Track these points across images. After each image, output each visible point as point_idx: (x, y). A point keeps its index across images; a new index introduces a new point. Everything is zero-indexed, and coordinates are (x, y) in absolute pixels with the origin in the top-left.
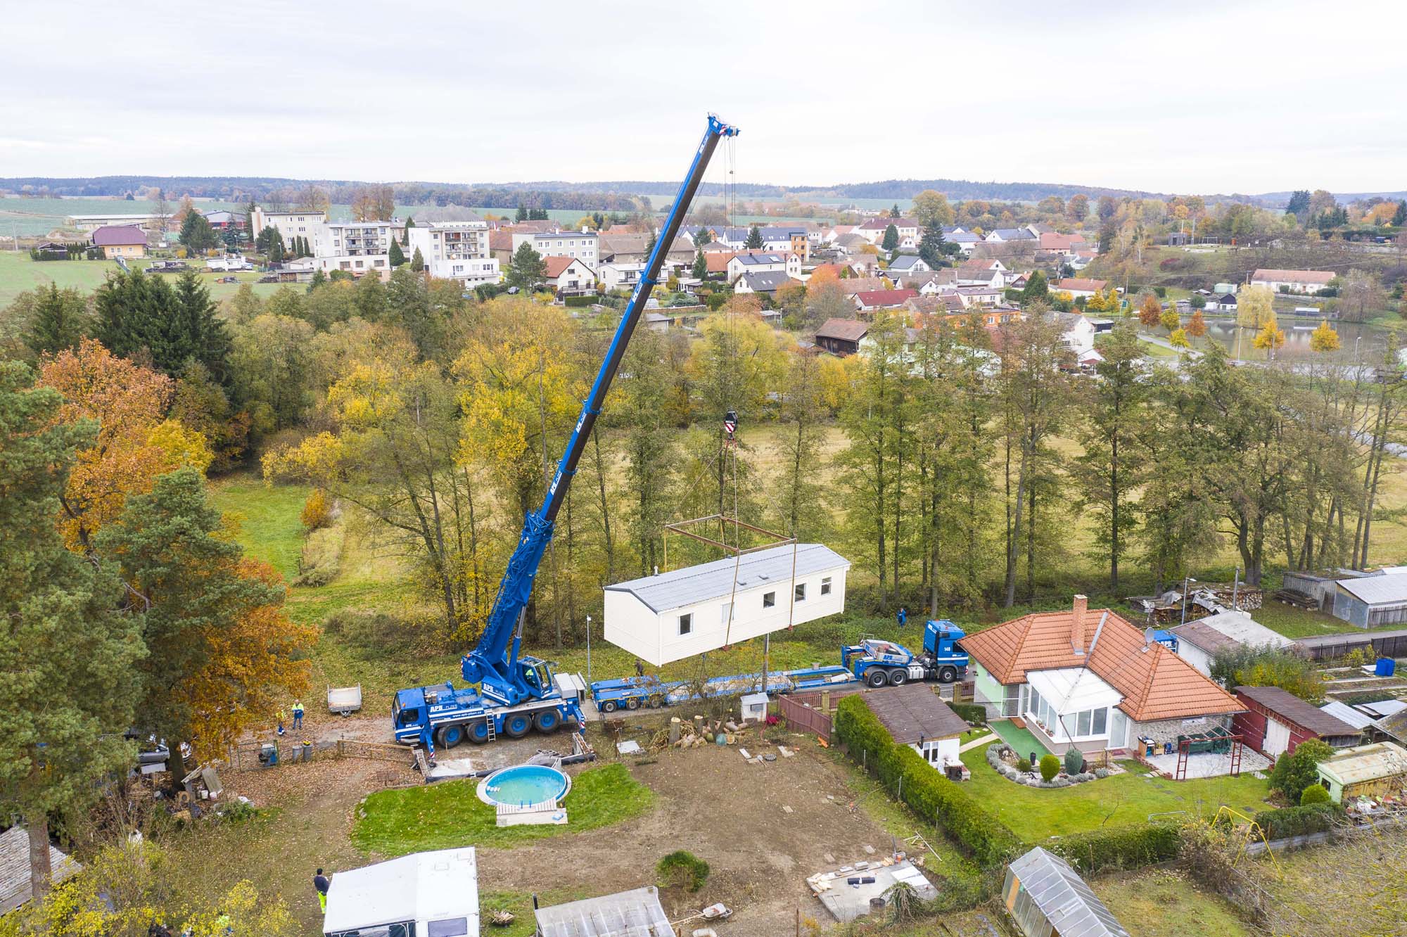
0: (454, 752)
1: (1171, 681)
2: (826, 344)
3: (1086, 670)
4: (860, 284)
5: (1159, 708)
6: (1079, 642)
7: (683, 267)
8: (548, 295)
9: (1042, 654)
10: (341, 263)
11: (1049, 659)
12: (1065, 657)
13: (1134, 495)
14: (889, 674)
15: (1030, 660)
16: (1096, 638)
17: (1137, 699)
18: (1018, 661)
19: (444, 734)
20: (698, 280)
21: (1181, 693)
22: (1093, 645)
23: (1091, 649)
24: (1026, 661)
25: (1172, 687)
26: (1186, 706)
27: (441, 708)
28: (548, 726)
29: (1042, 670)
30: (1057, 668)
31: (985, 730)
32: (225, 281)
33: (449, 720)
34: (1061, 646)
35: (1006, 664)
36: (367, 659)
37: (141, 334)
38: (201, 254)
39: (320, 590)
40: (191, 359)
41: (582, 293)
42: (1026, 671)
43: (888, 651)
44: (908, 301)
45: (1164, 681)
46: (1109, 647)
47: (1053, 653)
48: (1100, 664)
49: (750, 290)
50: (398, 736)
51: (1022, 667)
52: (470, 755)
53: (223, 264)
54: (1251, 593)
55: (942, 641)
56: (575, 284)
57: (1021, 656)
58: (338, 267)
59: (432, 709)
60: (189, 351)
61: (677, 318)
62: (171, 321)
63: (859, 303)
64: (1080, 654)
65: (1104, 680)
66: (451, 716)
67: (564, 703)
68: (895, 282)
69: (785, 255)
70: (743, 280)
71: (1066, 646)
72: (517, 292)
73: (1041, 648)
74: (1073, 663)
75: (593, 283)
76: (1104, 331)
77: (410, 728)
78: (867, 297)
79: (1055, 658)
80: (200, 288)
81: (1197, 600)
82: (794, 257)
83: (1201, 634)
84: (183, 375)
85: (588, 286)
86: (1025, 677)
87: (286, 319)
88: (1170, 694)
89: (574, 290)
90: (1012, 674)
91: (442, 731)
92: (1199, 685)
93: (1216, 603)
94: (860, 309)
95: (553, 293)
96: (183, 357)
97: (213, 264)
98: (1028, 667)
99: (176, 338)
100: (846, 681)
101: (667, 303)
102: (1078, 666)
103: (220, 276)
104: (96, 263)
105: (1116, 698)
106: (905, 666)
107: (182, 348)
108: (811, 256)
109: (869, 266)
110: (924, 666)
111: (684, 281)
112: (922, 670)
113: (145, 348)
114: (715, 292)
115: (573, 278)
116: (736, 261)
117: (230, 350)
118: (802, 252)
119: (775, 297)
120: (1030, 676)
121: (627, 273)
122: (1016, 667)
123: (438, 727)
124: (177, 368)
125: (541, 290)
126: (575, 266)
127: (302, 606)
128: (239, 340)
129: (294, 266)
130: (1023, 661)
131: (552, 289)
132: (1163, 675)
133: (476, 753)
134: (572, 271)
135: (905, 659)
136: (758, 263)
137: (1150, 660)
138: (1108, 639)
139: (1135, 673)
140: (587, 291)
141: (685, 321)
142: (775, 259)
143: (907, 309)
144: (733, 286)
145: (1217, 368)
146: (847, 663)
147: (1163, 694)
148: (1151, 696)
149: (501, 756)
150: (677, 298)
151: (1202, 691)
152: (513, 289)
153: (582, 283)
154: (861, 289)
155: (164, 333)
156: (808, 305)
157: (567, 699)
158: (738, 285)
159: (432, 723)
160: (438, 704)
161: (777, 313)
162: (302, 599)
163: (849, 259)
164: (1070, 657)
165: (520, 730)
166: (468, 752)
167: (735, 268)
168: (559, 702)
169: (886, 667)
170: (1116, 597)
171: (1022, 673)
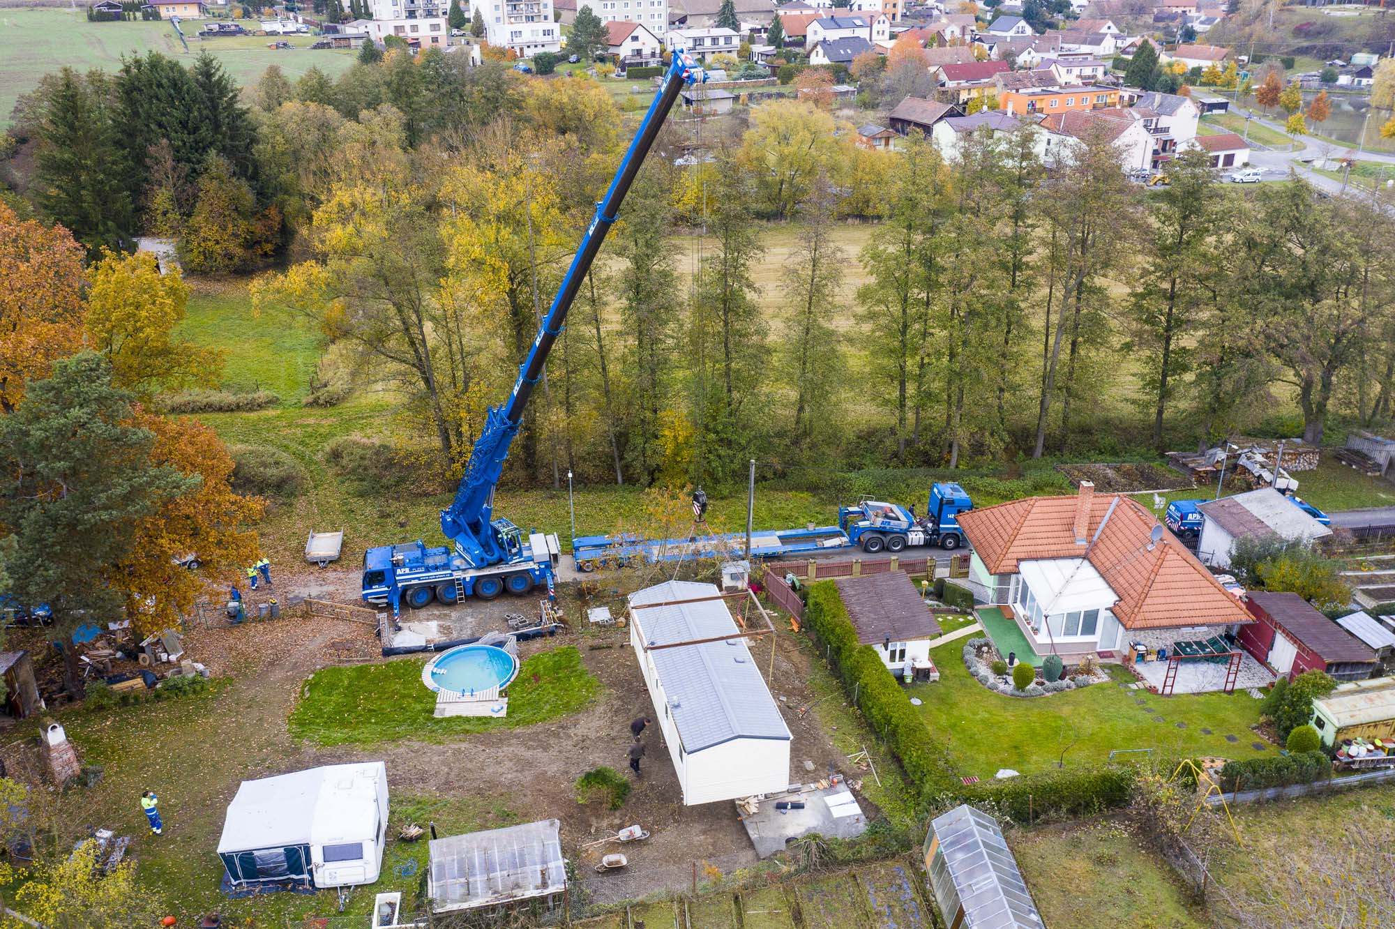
0: (423, 613)
1: (1173, 585)
2: (899, 126)
3: (1086, 563)
4: (949, 55)
5: (1155, 615)
6: (1081, 530)
7: (759, 31)
8: (609, 66)
9: (1040, 542)
10: (396, 28)
11: (1047, 547)
12: (1065, 547)
13: (1187, 340)
14: (886, 540)
15: (1025, 549)
16: (1102, 526)
17: (1132, 603)
18: (1012, 549)
19: (412, 596)
20: (772, 48)
21: (1181, 599)
22: (1098, 533)
23: (1095, 539)
24: (1020, 549)
25: (1173, 592)
26: (1186, 614)
27: (407, 570)
28: (519, 588)
29: (1036, 559)
30: (1054, 558)
31: (970, 618)
32: (277, 47)
33: (416, 582)
34: (1062, 534)
35: (999, 551)
36: (362, 496)
37: (160, 125)
38: (258, 12)
39: (331, 411)
40: (213, 152)
41: (647, 63)
42: (1019, 560)
43: (886, 516)
44: (996, 76)
45: (1164, 585)
46: (1114, 539)
47: (1051, 541)
48: (1101, 557)
49: (826, 61)
50: (365, 596)
51: (1015, 556)
52: (438, 617)
53: (277, 26)
54: (1307, 453)
55: (945, 507)
56: (639, 52)
57: (1016, 543)
58: (392, 33)
59: (399, 572)
60: (211, 143)
61: (744, 93)
62: (190, 111)
63: (943, 77)
64: (1082, 544)
65: (1102, 576)
66: (419, 579)
67: (536, 567)
68: (991, 48)
69: (872, 17)
70: (819, 48)
71: (1067, 534)
72: (578, 61)
73: (1039, 535)
74: (1072, 552)
75: (658, 51)
76: (1215, 112)
77: (376, 589)
78: (954, 71)
79: (1054, 547)
80: (219, 73)
81: (1243, 461)
82: (882, 18)
83: (1230, 513)
84: (206, 170)
85: (653, 55)
86: (1017, 566)
87: (313, 106)
88: (1169, 600)
89: (638, 60)
90: (1004, 563)
91: (409, 593)
92: (1205, 591)
93: (1263, 467)
94: (943, 85)
95: (615, 62)
96: (204, 149)
97: (267, 27)
98: (1022, 556)
99: (196, 129)
100: (840, 546)
101: (735, 74)
102: (1078, 557)
103: (272, 41)
104: (151, 24)
105: (1110, 598)
106: (905, 532)
107: (202, 140)
108: (904, 16)
109: (963, 29)
110: (925, 532)
111: (757, 48)
112: (922, 536)
113: (165, 141)
114: (789, 61)
115: (637, 45)
116: (815, 26)
117: (254, 141)
118: (893, 10)
119: (853, 69)
120: (1025, 567)
121: (695, 40)
122: (1009, 556)
123: (405, 589)
124: (199, 162)
125: (602, 59)
126: (638, 32)
127: (309, 429)
128: (264, 130)
129: (350, 30)
130: (1017, 550)
131: (614, 59)
132: (1164, 578)
133: (445, 615)
134: (635, 39)
135: (904, 525)
136: (840, 27)
137: (1154, 561)
138: (1115, 529)
139: (1135, 573)
140: (651, 60)
141: (750, 96)
142: (858, 22)
143: (994, 85)
144: (808, 56)
145: (1297, 205)
146: (844, 525)
147: (1162, 600)
148: (1148, 601)
149: (469, 619)
150: (747, 69)
151: (1207, 598)
152: (573, 58)
153: (646, 51)
154: (947, 60)
155: (184, 125)
156: (887, 78)
157: (539, 563)
158: (813, 55)
159: (400, 585)
160: (404, 566)
161: (852, 89)
162: (311, 421)
163: (944, 20)
164: (1070, 546)
165: (489, 592)
166: (437, 613)
167: (815, 33)
168: (531, 565)
169: (883, 532)
170: (1157, 448)
171: (1015, 562)
